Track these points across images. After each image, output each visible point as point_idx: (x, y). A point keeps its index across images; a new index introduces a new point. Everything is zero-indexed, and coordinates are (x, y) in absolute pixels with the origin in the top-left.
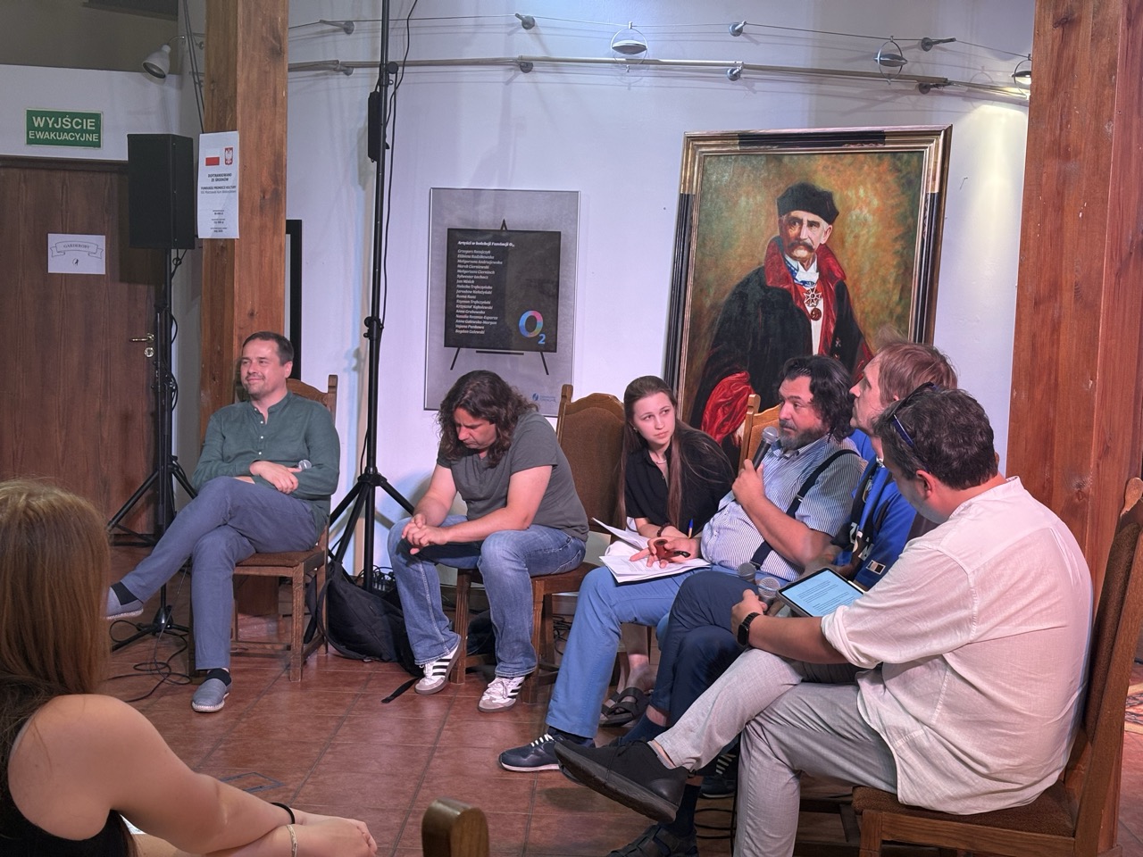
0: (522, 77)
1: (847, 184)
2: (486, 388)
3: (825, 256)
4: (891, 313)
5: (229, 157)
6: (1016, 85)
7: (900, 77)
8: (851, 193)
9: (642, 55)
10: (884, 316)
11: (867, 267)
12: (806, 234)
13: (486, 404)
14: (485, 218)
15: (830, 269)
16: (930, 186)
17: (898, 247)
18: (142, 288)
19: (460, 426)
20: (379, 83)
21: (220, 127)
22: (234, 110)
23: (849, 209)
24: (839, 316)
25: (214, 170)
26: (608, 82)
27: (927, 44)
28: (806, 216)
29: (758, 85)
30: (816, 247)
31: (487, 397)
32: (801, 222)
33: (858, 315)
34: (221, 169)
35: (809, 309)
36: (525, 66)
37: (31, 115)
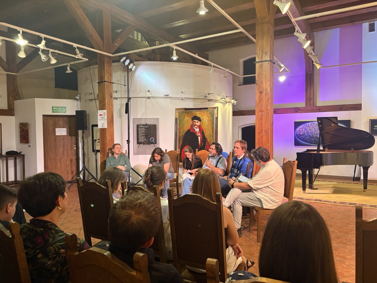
0: (148, 100)
1: (203, 116)
2: (159, 150)
3: (200, 127)
4: (211, 135)
5: (104, 114)
6: (221, 100)
7: (206, 99)
8: (203, 117)
9: (168, 96)
10: (210, 136)
11: (207, 128)
12: (196, 123)
13: (160, 153)
14: (143, 123)
15: (201, 129)
16: (215, 116)
17: (211, 125)
18: (73, 137)
19: (155, 156)
20: (128, 101)
21: (102, 109)
22: (105, 106)
23: (203, 120)
24: (203, 136)
25: (101, 116)
26: (162, 100)
27: (209, 94)
28: (196, 121)
29: (186, 101)
30: (198, 125)
31: (160, 152)
32: (195, 122)
33: (206, 136)
34: (103, 116)
35: (198, 135)
36: (149, 98)
37: (53, 107)
